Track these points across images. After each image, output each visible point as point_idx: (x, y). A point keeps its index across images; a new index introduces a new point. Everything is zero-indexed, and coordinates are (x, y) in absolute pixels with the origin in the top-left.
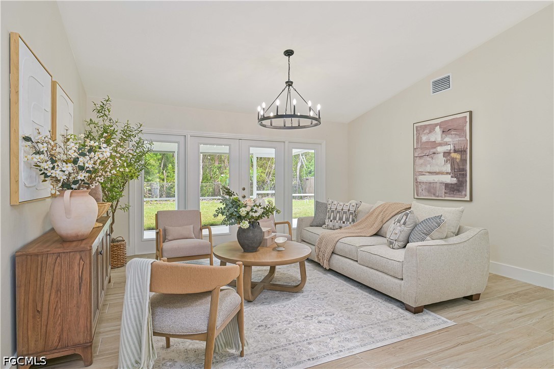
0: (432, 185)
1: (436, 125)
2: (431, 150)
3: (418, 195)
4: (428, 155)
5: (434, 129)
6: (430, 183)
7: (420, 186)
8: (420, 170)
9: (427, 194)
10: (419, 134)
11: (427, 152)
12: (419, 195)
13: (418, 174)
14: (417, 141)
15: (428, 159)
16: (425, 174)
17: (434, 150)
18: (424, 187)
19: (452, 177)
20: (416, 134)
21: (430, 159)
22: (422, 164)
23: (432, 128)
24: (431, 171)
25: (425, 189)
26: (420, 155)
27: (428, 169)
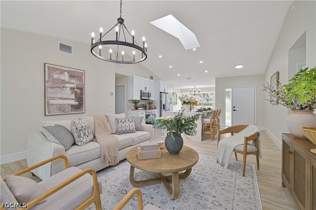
0: (62, 106)
1: (65, 71)
2: (61, 85)
3: (49, 113)
4: (58, 88)
5: (63, 73)
6: (61, 105)
7: (51, 107)
8: (52, 96)
9: (58, 111)
10: (51, 72)
11: (58, 85)
12: (51, 113)
13: (49, 98)
14: (48, 76)
15: (59, 90)
16: (56, 99)
17: (64, 85)
18: (55, 107)
19: (75, 101)
20: (48, 72)
21: (61, 90)
22: (53, 92)
23: (62, 72)
24: (61, 97)
25: (56, 108)
26: (51, 86)
27: (59, 96)
